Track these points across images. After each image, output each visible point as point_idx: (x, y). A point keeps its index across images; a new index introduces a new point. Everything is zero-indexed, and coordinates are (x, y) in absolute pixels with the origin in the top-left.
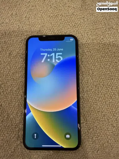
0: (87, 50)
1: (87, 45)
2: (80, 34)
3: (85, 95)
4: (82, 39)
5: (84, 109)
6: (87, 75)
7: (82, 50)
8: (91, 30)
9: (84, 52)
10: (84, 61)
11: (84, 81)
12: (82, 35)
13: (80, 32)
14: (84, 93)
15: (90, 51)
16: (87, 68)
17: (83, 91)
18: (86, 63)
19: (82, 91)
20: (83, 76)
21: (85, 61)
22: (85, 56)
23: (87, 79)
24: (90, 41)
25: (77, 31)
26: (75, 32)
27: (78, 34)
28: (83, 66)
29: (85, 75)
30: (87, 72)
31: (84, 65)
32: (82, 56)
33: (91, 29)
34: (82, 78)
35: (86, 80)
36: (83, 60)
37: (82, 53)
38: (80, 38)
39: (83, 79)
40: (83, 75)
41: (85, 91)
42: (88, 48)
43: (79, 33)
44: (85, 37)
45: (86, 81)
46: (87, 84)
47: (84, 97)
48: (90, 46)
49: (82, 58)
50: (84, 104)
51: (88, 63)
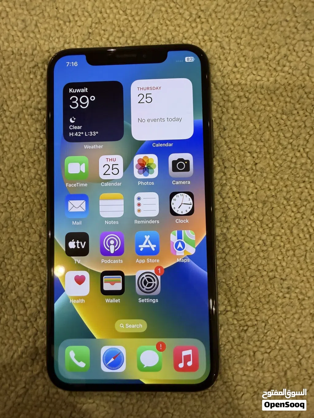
0: (236, 94)
1: (238, 76)
2: (215, 44)
3: (232, 231)
4: (222, 57)
5: (228, 270)
6: (237, 169)
7: (222, 92)
8: (251, 30)
9: (228, 101)
10: (227, 127)
11: (228, 187)
12: (222, 48)
13: (217, 36)
14: (227, 225)
15: (247, 94)
16: (237, 147)
17: (226, 217)
18: (233, 133)
19: (224, 219)
20: (225, 174)
21: (232, 125)
22: (232, 112)
23: (238, 183)
24: (245, 65)
25: (205, 34)
26: (200, 37)
27: (209, 44)
28: (224, 143)
29: (232, 170)
30: (238, 160)
31: (228, 140)
32: (223, 112)
33: (249, 28)
34: (220, 179)
35: (235, 185)
36: (226, 123)
37: (222, 104)
38: (216, 56)
39: (224, 182)
40: (226, 171)
41: (233, 217)
42: (240, 87)
43: (213, 39)
44: (232, 52)
45: (235, 189)
46: (238, 195)
47: (229, 236)
48: (246, 80)
49: (221, 118)
50: (228, 257)
51: (241, 134)
